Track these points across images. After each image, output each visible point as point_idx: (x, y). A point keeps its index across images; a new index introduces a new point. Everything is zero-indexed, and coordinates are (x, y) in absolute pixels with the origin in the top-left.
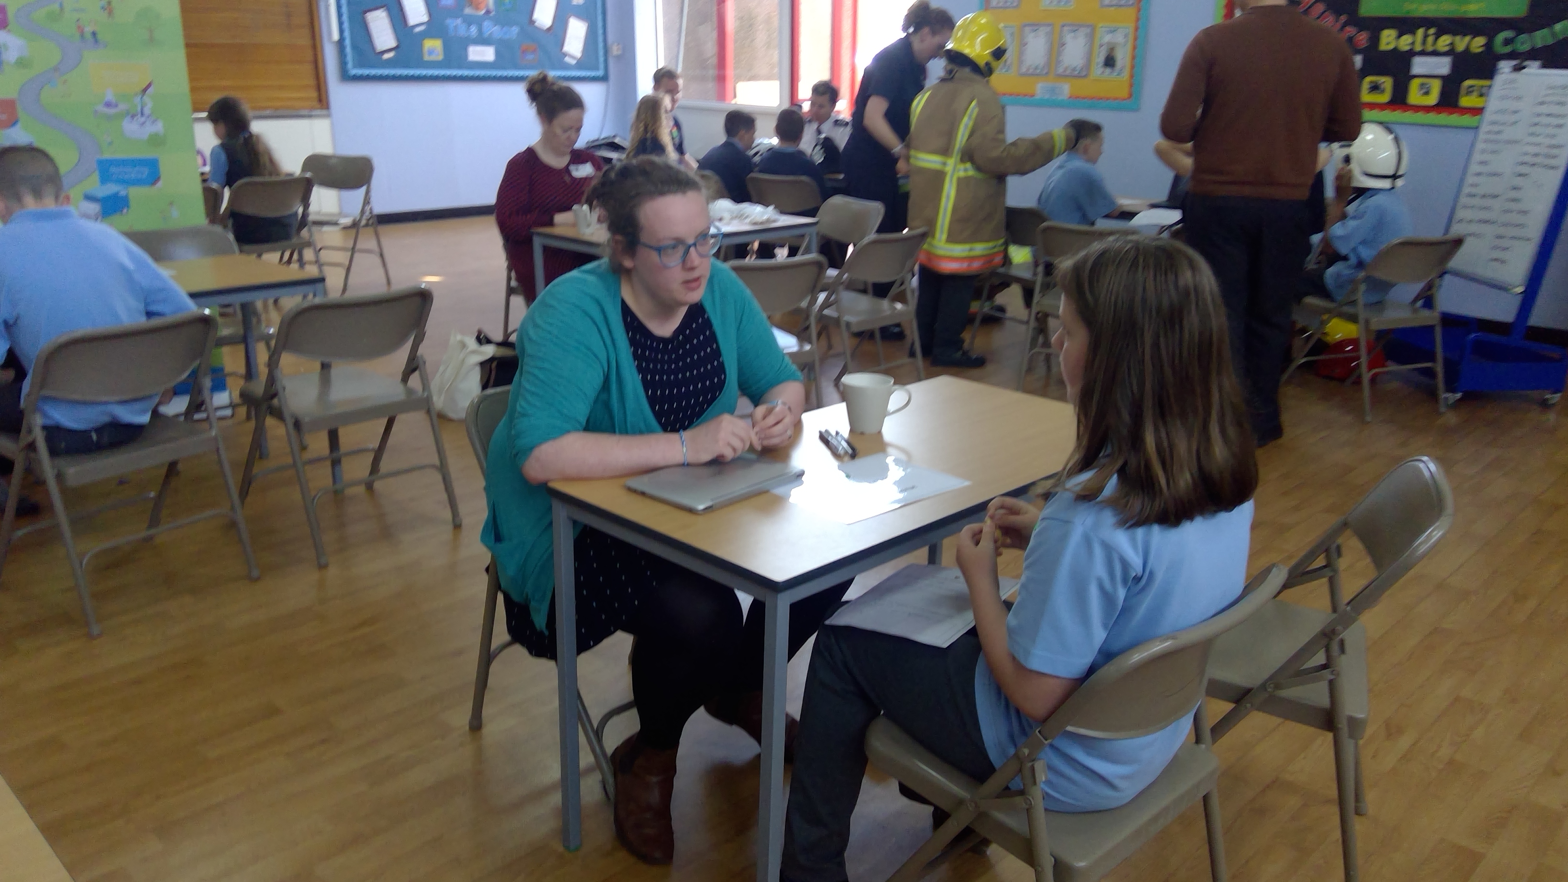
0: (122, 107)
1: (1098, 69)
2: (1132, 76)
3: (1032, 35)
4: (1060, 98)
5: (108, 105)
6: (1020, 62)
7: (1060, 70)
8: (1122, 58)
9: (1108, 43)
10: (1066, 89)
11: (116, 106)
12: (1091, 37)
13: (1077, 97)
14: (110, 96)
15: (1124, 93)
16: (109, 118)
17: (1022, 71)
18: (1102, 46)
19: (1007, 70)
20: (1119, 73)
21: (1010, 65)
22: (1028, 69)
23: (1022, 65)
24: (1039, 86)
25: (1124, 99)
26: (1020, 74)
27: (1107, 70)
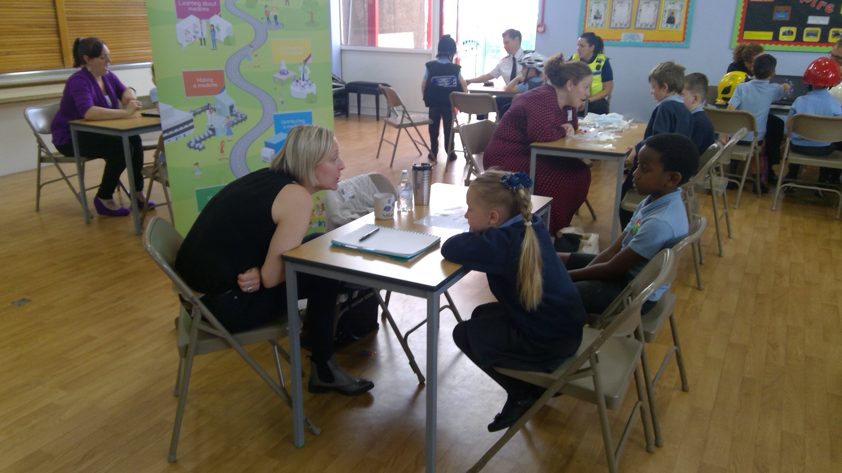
0: (291, 74)
1: (663, 25)
2: (685, 28)
3: (619, 5)
4: (638, 41)
5: (282, 73)
6: (611, 20)
7: (638, 25)
8: (679, 18)
9: (670, 10)
10: (641, 36)
11: (288, 73)
12: (658, 7)
13: (648, 41)
14: (284, 67)
15: (681, 38)
16: (283, 83)
17: (612, 26)
18: (666, 11)
19: (602, 25)
20: (677, 27)
21: (604, 22)
22: (616, 25)
23: (612, 22)
24: (623, 34)
25: (679, 42)
26: (610, 28)
27: (669, 25)
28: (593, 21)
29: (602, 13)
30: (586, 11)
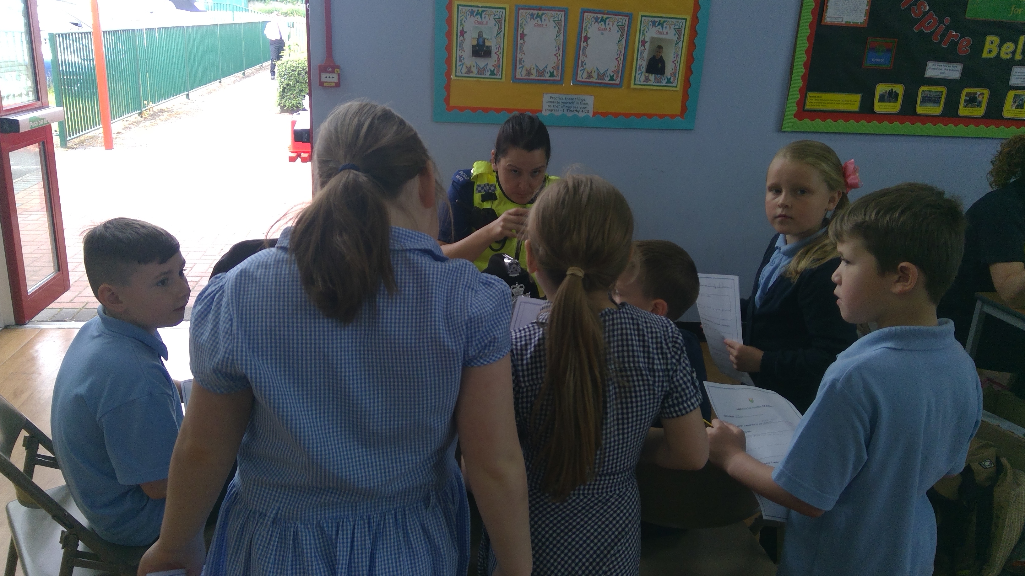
1: (639, 76)
2: (687, 85)
3: (532, 23)
4: (581, 115)
6: (515, 62)
7: (582, 76)
8: (674, 61)
9: (653, 39)
10: (590, 102)
12: (628, 32)
13: (604, 115)
15: (676, 108)
17: (517, 77)
18: (644, 43)
19: (492, 73)
20: (669, 81)
21: (497, 66)
22: (529, 73)
23: (518, 66)
24: (546, 97)
25: (673, 116)
26: (515, 80)
27: (652, 77)
28: (469, 61)
29: (491, 43)
30: (449, 35)
